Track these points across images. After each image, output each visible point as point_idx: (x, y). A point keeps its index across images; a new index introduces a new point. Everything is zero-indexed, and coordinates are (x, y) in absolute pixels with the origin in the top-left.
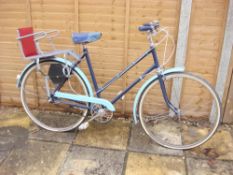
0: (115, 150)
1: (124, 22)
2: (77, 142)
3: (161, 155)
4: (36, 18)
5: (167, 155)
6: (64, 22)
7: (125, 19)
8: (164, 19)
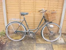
0: (48, 44)
1: (48, 8)
2: (37, 43)
3: (60, 44)
4: (22, 7)
5: (62, 44)
6: (31, 8)
7: (48, 7)
8: (59, 7)
